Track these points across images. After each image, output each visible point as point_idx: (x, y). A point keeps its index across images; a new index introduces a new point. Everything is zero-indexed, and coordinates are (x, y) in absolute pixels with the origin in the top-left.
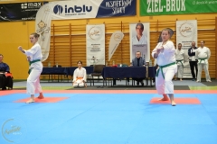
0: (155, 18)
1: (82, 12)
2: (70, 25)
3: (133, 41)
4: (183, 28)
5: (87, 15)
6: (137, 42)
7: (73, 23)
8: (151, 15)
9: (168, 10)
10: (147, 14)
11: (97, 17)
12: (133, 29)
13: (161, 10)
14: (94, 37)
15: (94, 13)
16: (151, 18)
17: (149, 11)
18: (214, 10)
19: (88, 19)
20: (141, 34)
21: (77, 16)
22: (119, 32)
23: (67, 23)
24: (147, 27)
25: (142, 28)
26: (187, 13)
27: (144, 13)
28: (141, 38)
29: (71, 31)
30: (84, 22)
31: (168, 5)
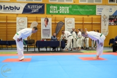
0: (54, 16)
1: (14, 10)
2: (7, 17)
3: (43, 27)
5: (17, 12)
6: (45, 28)
8: (52, 14)
9: (60, 12)
10: (50, 14)
11: (23, 13)
12: (43, 21)
13: (57, 12)
14: (21, 24)
15: (21, 11)
16: (52, 16)
17: (51, 12)
18: (82, 14)
19: (17, 14)
20: (47, 24)
21: (11, 12)
23: (5, 15)
24: (50, 20)
26: (69, 14)
27: (48, 13)
28: (47, 26)
29: (7, 20)
30: (15, 16)
31: (61, 10)
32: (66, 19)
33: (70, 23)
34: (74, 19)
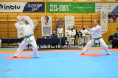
0: (54, 14)
1: (15, 9)
2: (8, 16)
3: (43, 25)
4: (68, 19)
5: (18, 11)
6: (45, 26)
7: (9, 14)
8: (52, 12)
9: (60, 10)
10: (50, 12)
11: (23, 12)
12: (43, 19)
13: (57, 10)
15: (22, 9)
16: (52, 14)
17: (51, 10)
18: (82, 11)
19: (18, 13)
20: (47, 22)
21: (11, 11)
22: (36, 20)
23: (6, 14)
24: (50, 18)
25: (48, 19)
26: (69, 12)
27: (48, 11)
28: (48, 24)
29: (8, 19)
30: (16, 14)
31: (60, 8)
32: (66, 17)
33: (70, 20)
34: (73, 17)
